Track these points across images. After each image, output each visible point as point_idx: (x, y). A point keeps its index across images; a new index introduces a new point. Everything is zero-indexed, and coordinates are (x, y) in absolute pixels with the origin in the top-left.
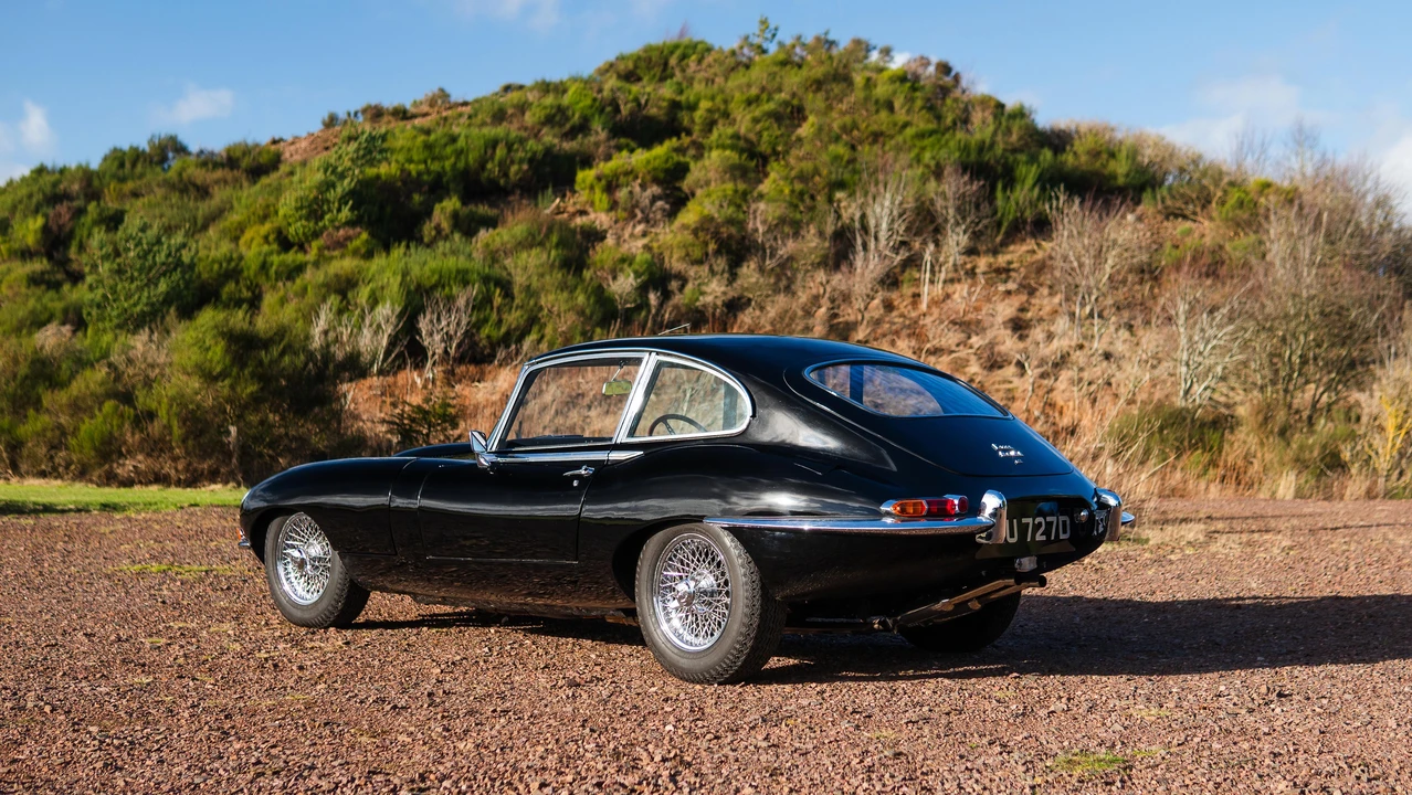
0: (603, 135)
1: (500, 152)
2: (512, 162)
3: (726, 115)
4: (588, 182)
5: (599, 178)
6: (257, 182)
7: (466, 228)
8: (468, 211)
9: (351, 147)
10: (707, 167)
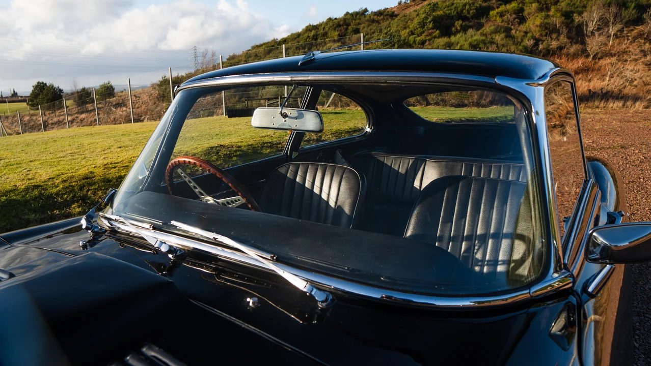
0: (494, 1)
1: (467, 7)
2: (471, 10)
4: (494, 15)
5: (497, 13)
6: (394, 19)
7: (464, 29)
8: (464, 24)
9: (429, 8)
10: (531, 8)
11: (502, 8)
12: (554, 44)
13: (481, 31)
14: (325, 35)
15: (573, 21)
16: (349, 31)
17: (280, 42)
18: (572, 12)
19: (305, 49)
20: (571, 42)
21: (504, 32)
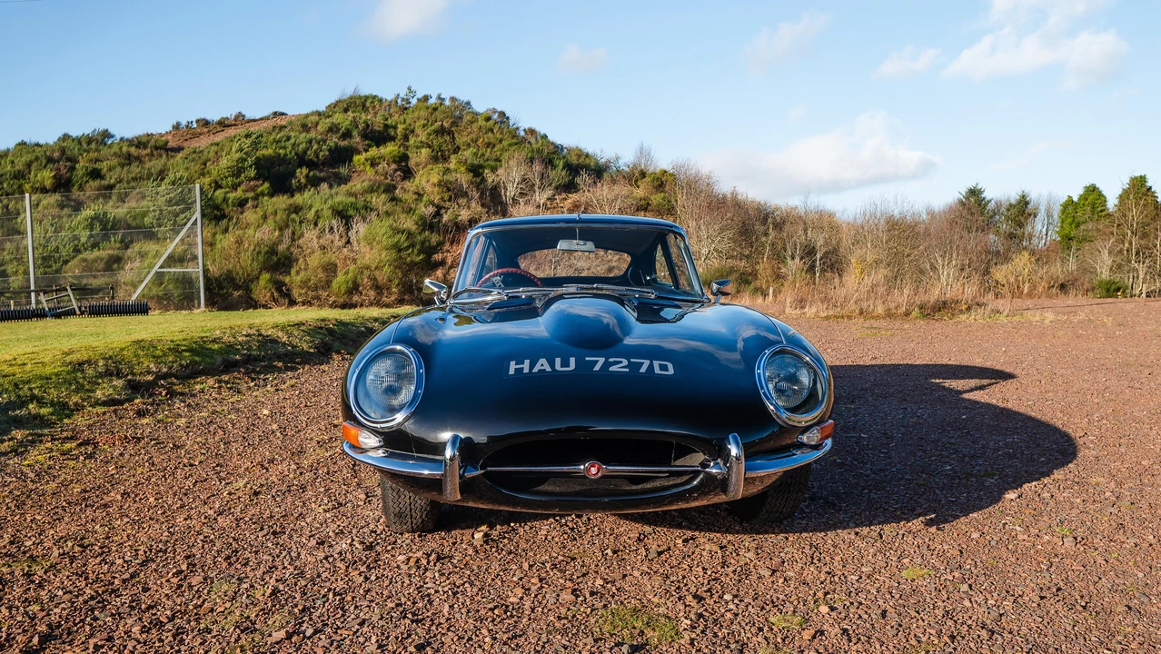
0: (358, 139)
1: (314, 146)
2: (321, 151)
3: (413, 131)
4: (361, 162)
5: (367, 160)
6: (173, 157)
7: (314, 182)
8: (311, 174)
9: (249, 141)
10: (419, 157)
11: (373, 152)
12: (464, 215)
13: (344, 188)
15: (484, 180)
16: (78, 172)
18: (481, 167)
20: (488, 213)
21: (384, 192)
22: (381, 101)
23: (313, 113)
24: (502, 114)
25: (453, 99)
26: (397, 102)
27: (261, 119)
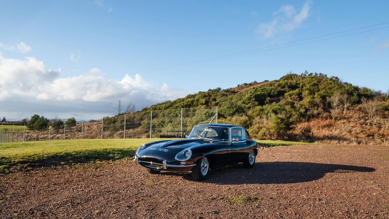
0: (287, 88)
1: (273, 90)
2: (275, 92)
3: (305, 85)
5: (288, 94)
6: (235, 95)
7: (271, 102)
8: (271, 99)
9: (254, 90)
10: (305, 93)
11: (291, 92)
12: (316, 112)
13: (278, 103)
14: (198, 100)
15: (326, 100)
16: (211, 99)
17: (172, 103)
18: (326, 96)
19: (186, 107)
20: (324, 111)
21: (290, 105)
22: (297, 76)
23: (274, 81)
24: (337, 78)
25: (320, 74)
26: (302, 76)
27: (261, 83)
